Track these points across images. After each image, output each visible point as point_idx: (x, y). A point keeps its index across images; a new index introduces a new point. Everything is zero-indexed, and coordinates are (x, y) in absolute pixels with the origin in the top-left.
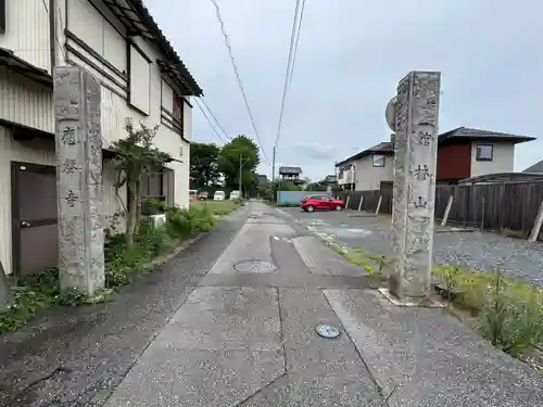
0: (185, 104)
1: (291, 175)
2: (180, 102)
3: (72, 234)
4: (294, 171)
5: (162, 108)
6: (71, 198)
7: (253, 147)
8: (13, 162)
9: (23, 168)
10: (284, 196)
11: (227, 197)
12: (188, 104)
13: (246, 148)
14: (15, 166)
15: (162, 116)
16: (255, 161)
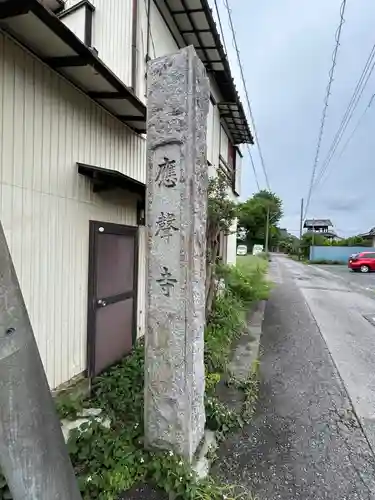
0: (237, 155)
1: (317, 228)
2: (234, 151)
3: (166, 346)
4: (323, 225)
5: (220, 157)
6: (167, 281)
7: (276, 201)
8: (91, 222)
9: (101, 229)
10: (317, 252)
11: (250, 251)
12: (240, 153)
13: (268, 202)
14: (94, 225)
15: (220, 166)
16: (277, 215)
